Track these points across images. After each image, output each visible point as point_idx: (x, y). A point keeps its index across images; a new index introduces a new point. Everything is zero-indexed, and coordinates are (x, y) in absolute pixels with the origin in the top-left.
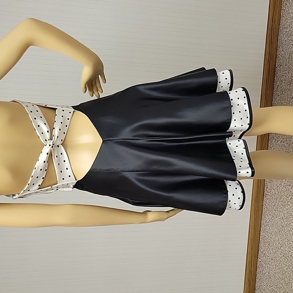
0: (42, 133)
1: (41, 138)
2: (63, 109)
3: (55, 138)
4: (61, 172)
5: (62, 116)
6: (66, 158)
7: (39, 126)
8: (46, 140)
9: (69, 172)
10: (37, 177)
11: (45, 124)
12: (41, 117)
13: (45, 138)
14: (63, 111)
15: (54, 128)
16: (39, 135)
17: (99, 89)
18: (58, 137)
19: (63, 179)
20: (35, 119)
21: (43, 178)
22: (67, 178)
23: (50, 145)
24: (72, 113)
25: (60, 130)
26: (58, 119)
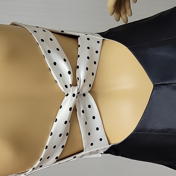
0: (61, 75)
1: (59, 84)
2: (89, 36)
3: (81, 83)
4: (89, 134)
5: (88, 48)
6: (96, 113)
7: (55, 64)
8: (66, 86)
9: (101, 134)
10: (55, 147)
11: (65, 60)
12: (58, 49)
13: (64, 82)
14: (88, 39)
15: (78, 67)
16: (56, 79)
17: (128, 11)
18: (85, 81)
19: (92, 144)
20: (49, 52)
21: (63, 147)
22: (97, 142)
23: (74, 95)
24: (101, 43)
25: (87, 69)
26: (83, 52)
